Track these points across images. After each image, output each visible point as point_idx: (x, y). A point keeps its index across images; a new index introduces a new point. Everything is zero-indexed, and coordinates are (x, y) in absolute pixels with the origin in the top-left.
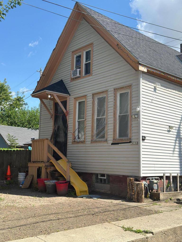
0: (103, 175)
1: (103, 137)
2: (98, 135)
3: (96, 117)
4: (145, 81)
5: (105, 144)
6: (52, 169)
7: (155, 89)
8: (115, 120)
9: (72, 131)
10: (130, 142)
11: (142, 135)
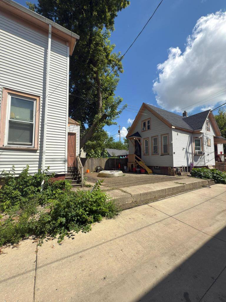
0: (157, 167)
1: (157, 153)
2: (154, 152)
3: (153, 145)
4: (174, 132)
5: (158, 155)
6: (137, 165)
7: (178, 134)
8: (162, 147)
9: (143, 151)
10: (169, 155)
11: (173, 152)
